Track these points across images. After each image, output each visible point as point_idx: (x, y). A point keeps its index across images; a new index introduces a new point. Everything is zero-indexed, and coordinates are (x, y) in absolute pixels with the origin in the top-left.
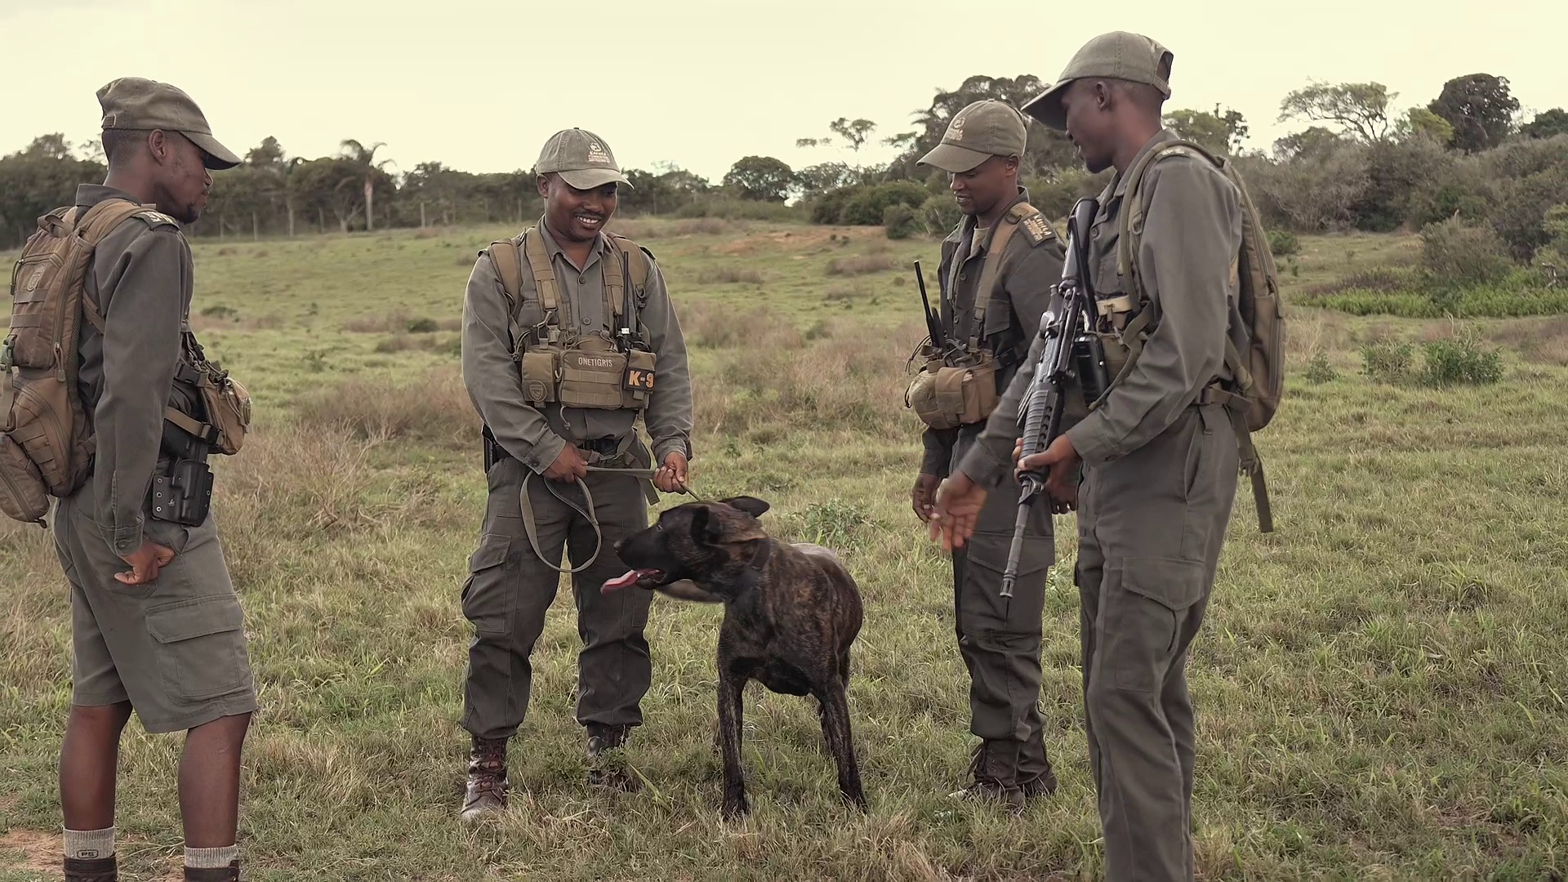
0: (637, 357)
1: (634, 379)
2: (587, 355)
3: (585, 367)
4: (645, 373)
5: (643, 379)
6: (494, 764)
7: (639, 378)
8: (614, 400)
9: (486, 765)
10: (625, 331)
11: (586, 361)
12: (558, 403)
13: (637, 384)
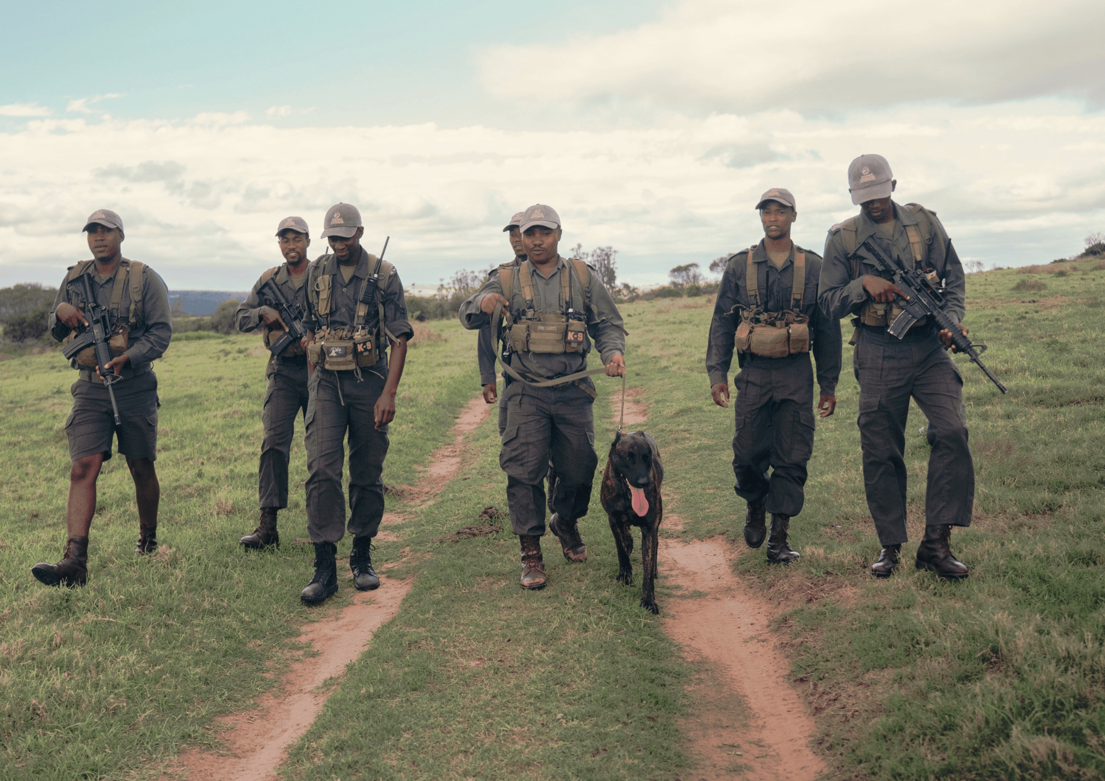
0: (573, 324)
1: (570, 336)
2: (542, 325)
3: (541, 331)
4: (577, 333)
5: (575, 336)
6: (535, 552)
7: (573, 336)
8: (559, 349)
9: (530, 553)
10: (571, 310)
11: (542, 328)
12: (529, 351)
13: (572, 339)
